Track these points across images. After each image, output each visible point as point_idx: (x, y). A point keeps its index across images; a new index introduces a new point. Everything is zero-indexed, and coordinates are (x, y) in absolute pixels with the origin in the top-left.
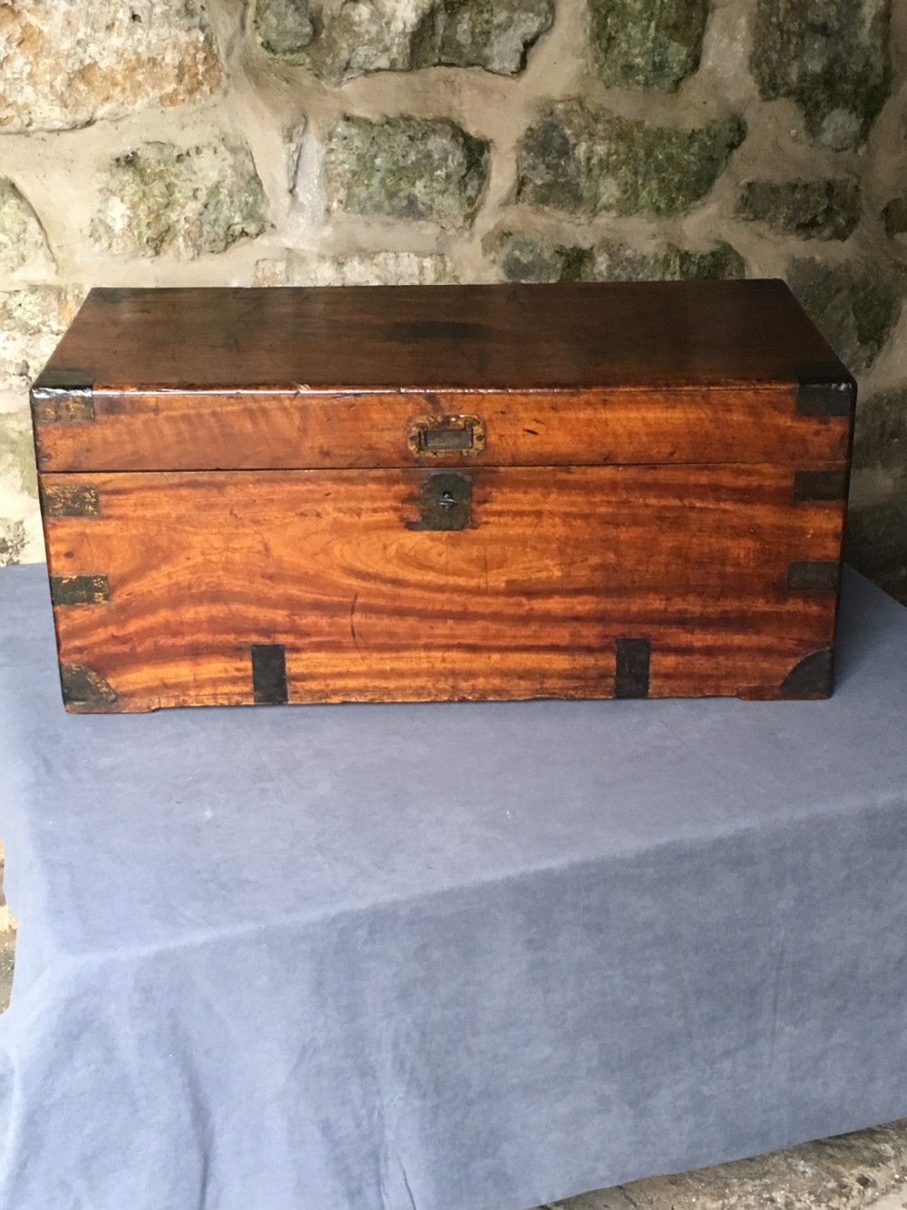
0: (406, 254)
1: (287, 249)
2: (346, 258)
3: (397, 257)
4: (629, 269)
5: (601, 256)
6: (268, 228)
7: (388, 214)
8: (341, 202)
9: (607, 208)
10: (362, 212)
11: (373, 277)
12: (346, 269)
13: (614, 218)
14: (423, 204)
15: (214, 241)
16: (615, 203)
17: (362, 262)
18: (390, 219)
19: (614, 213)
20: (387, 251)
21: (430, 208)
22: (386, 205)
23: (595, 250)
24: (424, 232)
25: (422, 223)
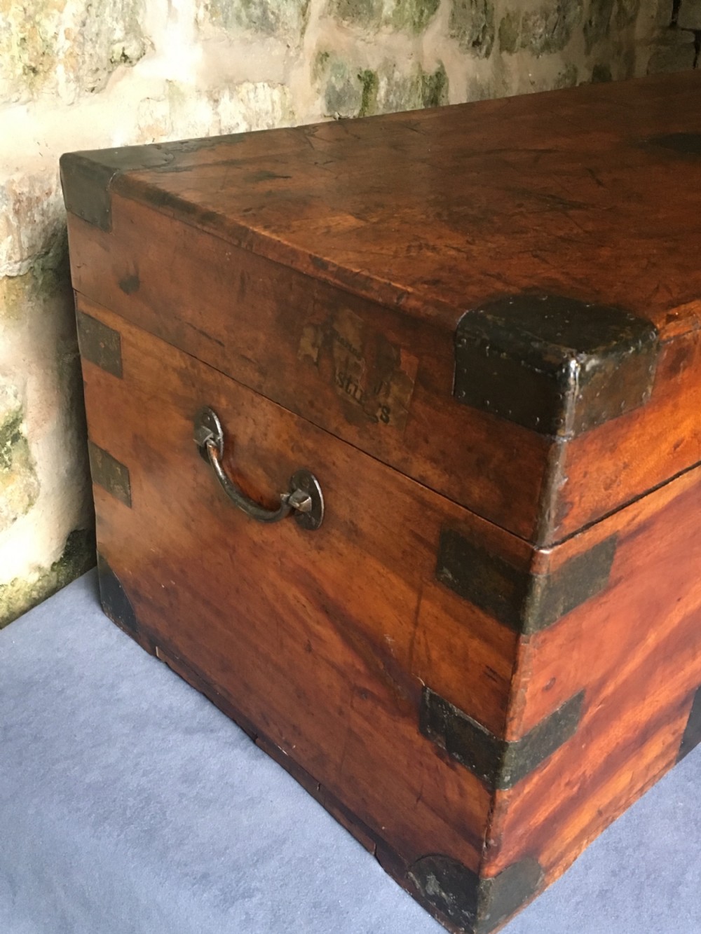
0: (262, 84)
1: (167, 80)
2: (219, 92)
3: (256, 88)
4: (398, 94)
5: (382, 80)
6: (148, 49)
7: (248, 27)
8: (206, 7)
9: (387, 23)
10: (225, 24)
11: (241, 117)
12: (220, 108)
13: (391, 34)
14: (273, 13)
15: (97, 70)
16: (391, 16)
17: (231, 98)
18: (248, 35)
19: (390, 28)
20: (248, 81)
21: (277, 18)
22: (243, 14)
23: (378, 74)
24: (273, 53)
25: (272, 39)
